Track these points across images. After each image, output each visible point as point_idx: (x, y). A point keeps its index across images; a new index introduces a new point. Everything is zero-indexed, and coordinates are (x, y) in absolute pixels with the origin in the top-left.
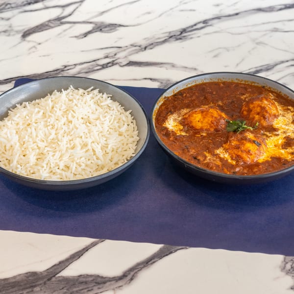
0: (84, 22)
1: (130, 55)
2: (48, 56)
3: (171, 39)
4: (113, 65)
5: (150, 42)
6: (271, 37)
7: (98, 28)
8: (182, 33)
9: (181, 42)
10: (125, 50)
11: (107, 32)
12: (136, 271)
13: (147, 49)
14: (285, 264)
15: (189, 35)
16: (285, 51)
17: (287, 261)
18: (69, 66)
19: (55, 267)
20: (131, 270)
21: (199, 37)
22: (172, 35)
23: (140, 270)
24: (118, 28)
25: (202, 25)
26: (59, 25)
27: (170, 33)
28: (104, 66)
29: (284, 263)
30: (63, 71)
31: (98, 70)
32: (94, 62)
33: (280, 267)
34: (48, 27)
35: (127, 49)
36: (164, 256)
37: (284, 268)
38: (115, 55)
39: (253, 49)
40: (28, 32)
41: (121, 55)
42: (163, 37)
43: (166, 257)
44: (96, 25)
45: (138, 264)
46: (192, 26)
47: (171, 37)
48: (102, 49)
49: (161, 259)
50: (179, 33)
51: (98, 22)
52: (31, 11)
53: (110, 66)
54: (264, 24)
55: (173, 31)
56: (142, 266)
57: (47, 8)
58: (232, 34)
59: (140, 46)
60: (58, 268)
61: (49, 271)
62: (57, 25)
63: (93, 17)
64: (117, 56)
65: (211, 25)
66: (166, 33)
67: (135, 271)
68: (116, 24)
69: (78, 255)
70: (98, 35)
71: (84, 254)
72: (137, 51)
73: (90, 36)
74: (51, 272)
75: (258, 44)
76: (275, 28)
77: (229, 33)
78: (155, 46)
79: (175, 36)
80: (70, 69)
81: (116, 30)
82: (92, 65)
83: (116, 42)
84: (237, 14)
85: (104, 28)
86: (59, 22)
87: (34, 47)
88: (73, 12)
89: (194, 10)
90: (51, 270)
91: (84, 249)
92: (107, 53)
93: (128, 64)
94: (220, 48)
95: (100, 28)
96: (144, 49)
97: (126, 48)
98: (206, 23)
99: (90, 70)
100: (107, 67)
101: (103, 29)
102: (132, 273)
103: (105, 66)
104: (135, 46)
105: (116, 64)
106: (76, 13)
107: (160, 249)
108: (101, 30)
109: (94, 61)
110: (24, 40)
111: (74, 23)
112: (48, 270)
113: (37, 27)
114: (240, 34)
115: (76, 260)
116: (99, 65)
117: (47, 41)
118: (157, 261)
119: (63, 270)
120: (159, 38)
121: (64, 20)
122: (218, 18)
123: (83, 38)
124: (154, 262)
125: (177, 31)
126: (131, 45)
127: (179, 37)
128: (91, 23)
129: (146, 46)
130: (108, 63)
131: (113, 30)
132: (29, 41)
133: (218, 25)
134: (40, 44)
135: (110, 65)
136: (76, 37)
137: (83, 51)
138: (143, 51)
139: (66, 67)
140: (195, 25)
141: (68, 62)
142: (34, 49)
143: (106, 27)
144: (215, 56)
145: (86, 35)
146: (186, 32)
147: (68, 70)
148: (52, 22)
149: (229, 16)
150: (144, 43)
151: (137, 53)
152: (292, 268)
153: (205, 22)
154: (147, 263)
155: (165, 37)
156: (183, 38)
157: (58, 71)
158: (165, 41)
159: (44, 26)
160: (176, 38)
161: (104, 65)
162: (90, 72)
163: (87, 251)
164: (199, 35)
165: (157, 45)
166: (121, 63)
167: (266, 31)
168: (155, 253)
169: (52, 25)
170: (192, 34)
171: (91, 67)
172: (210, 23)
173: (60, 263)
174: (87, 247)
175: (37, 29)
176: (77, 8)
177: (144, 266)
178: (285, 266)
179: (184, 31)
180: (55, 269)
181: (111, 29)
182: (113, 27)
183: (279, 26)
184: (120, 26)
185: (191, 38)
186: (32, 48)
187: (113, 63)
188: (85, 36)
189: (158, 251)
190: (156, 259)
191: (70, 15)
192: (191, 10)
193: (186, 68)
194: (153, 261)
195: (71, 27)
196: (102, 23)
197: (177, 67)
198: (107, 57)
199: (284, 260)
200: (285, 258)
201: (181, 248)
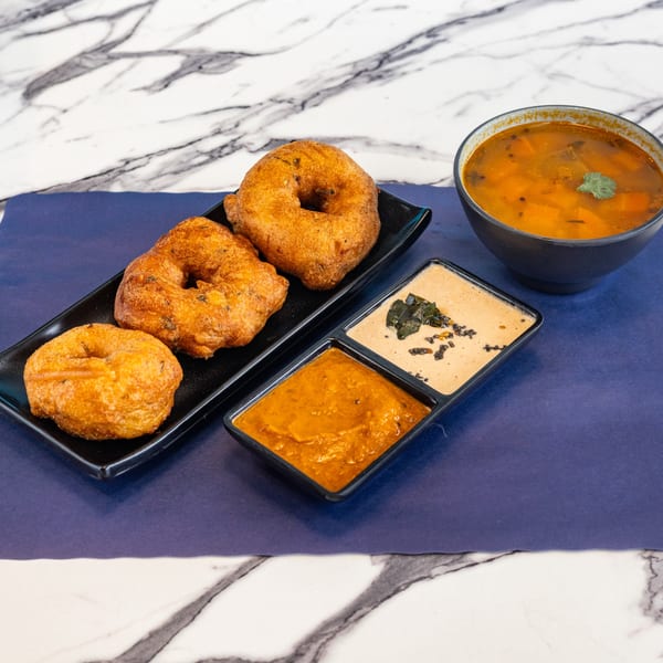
0: (161, 52)
1: (270, 124)
2: (86, 138)
3: (359, 79)
4: (234, 151)
5: (312, 89)
6: (579, 58)
7: (195, 62)
8: (381, 63)
9: (381, 85)
10: (257, 113)
11: (215, 72)
12: (324, 640)
13: (307, 106)
14: (651, 597)
15: (399, 67)
16: (615, 90)
17: (654, 589)
18: (135, 159)
19: (141, 647)
20: (311, 639)
21: (420, 69)
22: (360, 68)
23: (331, 638)
24: (238, 61)
25: (423, 41)
26: (105, 64)
27: (355, 64)
28: (214, 155)
29: (650, 595)
30: (122, 172)
31: (200, 164)
32: (190, 147)
33: (641, 605)
34: (80, 70)
35: (263, 109)
36: (382, 601)
37: (650, 607)
38: (237, 126)
39: (543, 90)
40: (35, 86)
41: (250, 125)
42: (342, 74)
43: (388, 601)
44: (188, 56)
45: (327, 624)
46: (403, 46)
47: (358, 75)
48: (207, 113)
49: (375, 607)
50: (376, 64)
51: (191, 51)
52: (40, 33)
53: (227, 154)
54: (561, 28)
55: (361, 61)
56: (336, 628)
57: (75, 23)
58: (494, 57)
59: (290, 102)
60: (147, 649)
61: (126, 657)
62: (101, 62)
63: (179, 40)
64: (242, 129)
65: (444, 40)
66: (346, 65)
67: (321, 641)
68: (232, 53)
69: (190, 614)
70: (193, 80)
71: (203, 611)
72: (284, 113)
73: (177, 85)
74: (135, 659)
75: (552, 76)
76: (587, 38)
77: (485, 55)
78: (324, 98)
79: (366, 70)
80: (139, 167)
81: (236, 66)
82: (187, 155)
83: (235, 94)
84: (500, 10)
85: (206, 63)
86: (104, 56)
87: (53, 119)
88: (133, 30)
89: (404, 7)
90: (133, 655)
91: (202, 598)
92: (217, 123)
93: (266, 145)
94: (469, 93)
95: (198, 63)
96: (300, 108)
97: (260, 107)
98: (435, 36)
99: (182, 166)
100: (220, 157)
101: (204, 66)
102: (314, 647)
103: (216, 155)
104: (281, 102)
105: (241, 147)
106: (141, 31)
107: (373, 583)
108: (200, 68)
109: (191, 143)
110: (30, 105)
111: (139, 55)
112: (125, 654)
113: (56, 70)
114: (509, 57)
115: (187, 625)
116: (202, 153)
117: (80, 102)
118: (368, 612)
119: (158, 652)
120: (332, 79)
121: (114, 51)
122: (460, 21)
123: (160, 90)
124: (362, 616)
125: (369, 59)
126: (271, 100)
127: (375, 73)
128: (176, 52)
129: (305, 98)
130: (223, 147)
131: (227, 67)
132: (40, 107)
133: (460, 39)
134: (65, 111)
135: (226, 150)
136: (145, 88)
137: (163, 122)
138: (297, 112)
139: (127, 163)
140: (410, 42)
141: (132, 150)
142: (52, 125)
143: (211, 61)
144: (459, 114)
145: (167, 82)
146: (390, 61)
147: (134, 169)
148: (88, 56)
149: (484, 15)
150: (299, 94)
151: (285, 117)
153: (431, 33)
154: (346, 620)
155: (346, 75)
156: (385, 75)
157: (112, 174)
158: (345, 86)
159: (72, 69)
160: (369, 75)
161: (212, 151)
162: (183, 171)
163: (209, 601)
164: (419, 65)
165: (329, 96)
166: (252, 144)
167: (568, 45)
168: (362, 595)
169: (88, 64)
170: (406, 65)
171: (185, 159)
172: (443, 34)
173: (152, 635)
174: (208, 593)
175: (57, 76)
176: (143, 18)
177: (341, 628)
178: (652, 602)
179: (386, 57)
180: (142, 652)
181: (223, 65)
182: (226, 59)
183: (594, 31)
184: (243, 55)
185: (404, 74)
186: (48, 122)
187: (233, 146)
188: (166, 86)
189: (368, 590)
190: (365, 609)
191: (128, 37)
192: (397, 7)
193: (398, 145)
194: (359, 613)
195: (132, 66)
196: (202, 51)
197: (377, 145)
198: (218, 132)
199: (649, 588)
200: (650, 584)
201: (417, 576)
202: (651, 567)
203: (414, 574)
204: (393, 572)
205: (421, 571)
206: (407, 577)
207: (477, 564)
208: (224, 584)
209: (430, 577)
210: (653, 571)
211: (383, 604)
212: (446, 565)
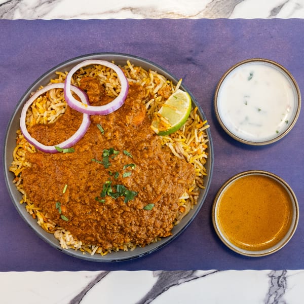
17: (271, 293)
29: (269, 296)
33: (264, 301)
36: (157, 296)
37: (268, 302)
43: (160, 296)
49: (154, 299)
91: (82, 292)
107: (154, 287)
152: (275, 301)
163: (85, 294)
168: (149, 293)
174: (84, 290)
178: (269, 299)
189: (151, 290)
190: (150, 300)
199: (269, 292)
200: (270, 290)
201: (172, 284)
202: (272, 282)
203: (171, 282)
204: (162, 281)
205: (174, 281)
206: (168, 284)
207: (198, 278)
208: (91, 286)
209: (178, 284)
210: (272, 283)
211: (158, 297)
212: (184, 278)
